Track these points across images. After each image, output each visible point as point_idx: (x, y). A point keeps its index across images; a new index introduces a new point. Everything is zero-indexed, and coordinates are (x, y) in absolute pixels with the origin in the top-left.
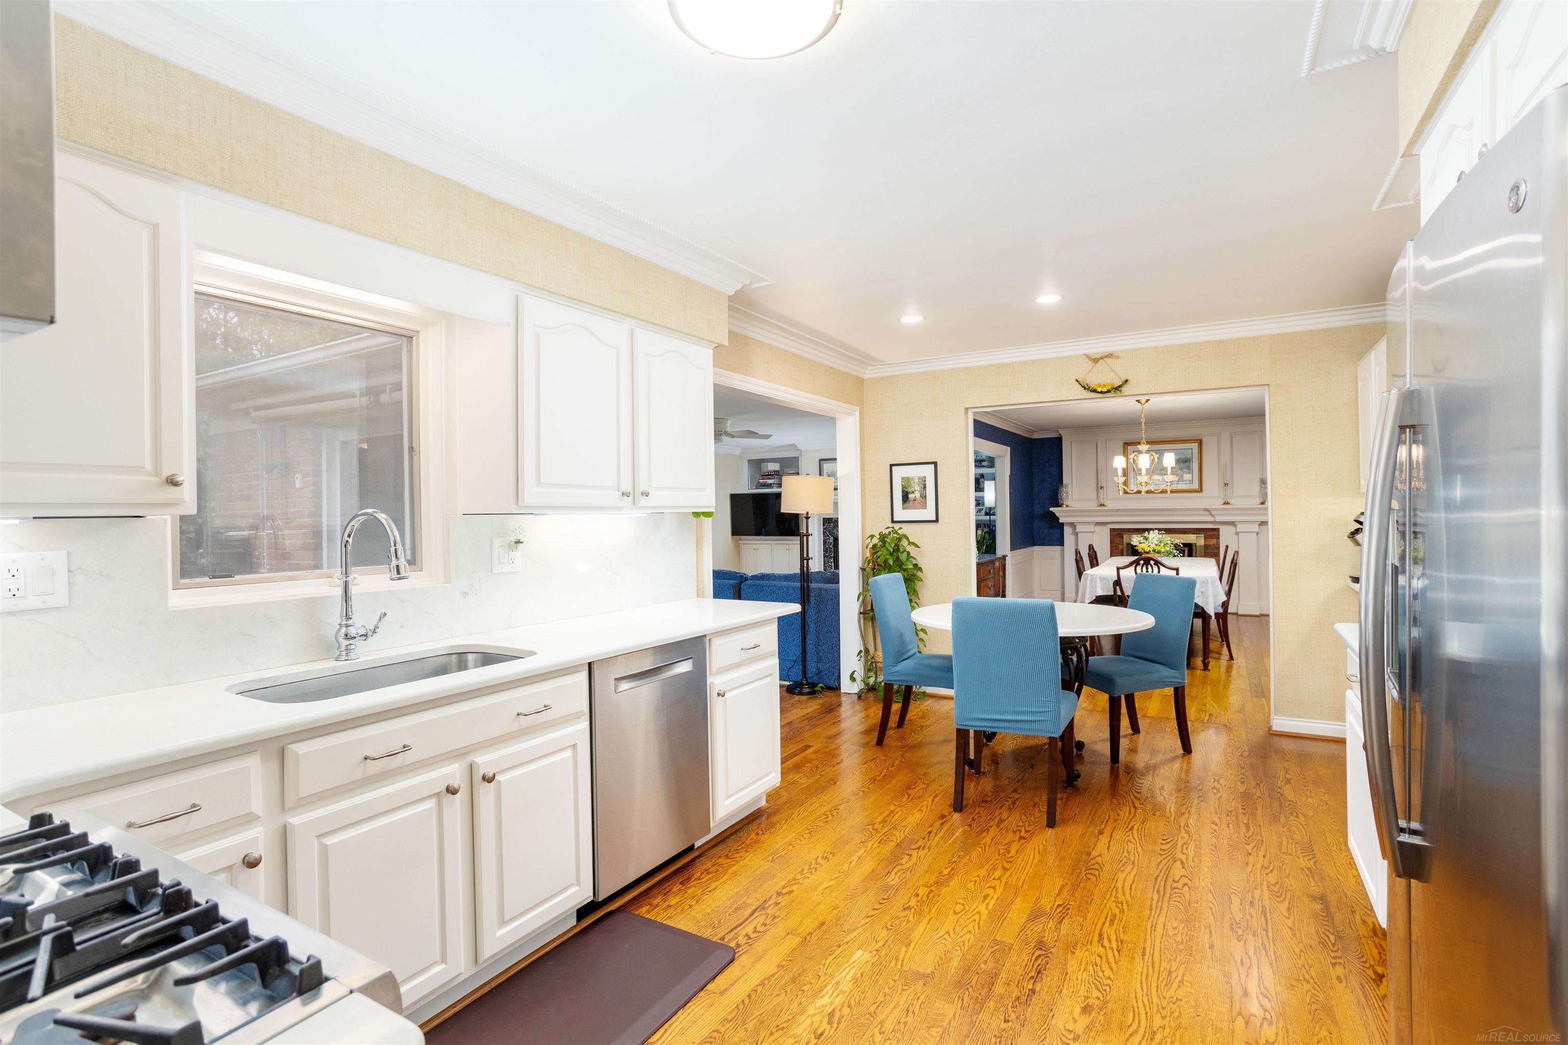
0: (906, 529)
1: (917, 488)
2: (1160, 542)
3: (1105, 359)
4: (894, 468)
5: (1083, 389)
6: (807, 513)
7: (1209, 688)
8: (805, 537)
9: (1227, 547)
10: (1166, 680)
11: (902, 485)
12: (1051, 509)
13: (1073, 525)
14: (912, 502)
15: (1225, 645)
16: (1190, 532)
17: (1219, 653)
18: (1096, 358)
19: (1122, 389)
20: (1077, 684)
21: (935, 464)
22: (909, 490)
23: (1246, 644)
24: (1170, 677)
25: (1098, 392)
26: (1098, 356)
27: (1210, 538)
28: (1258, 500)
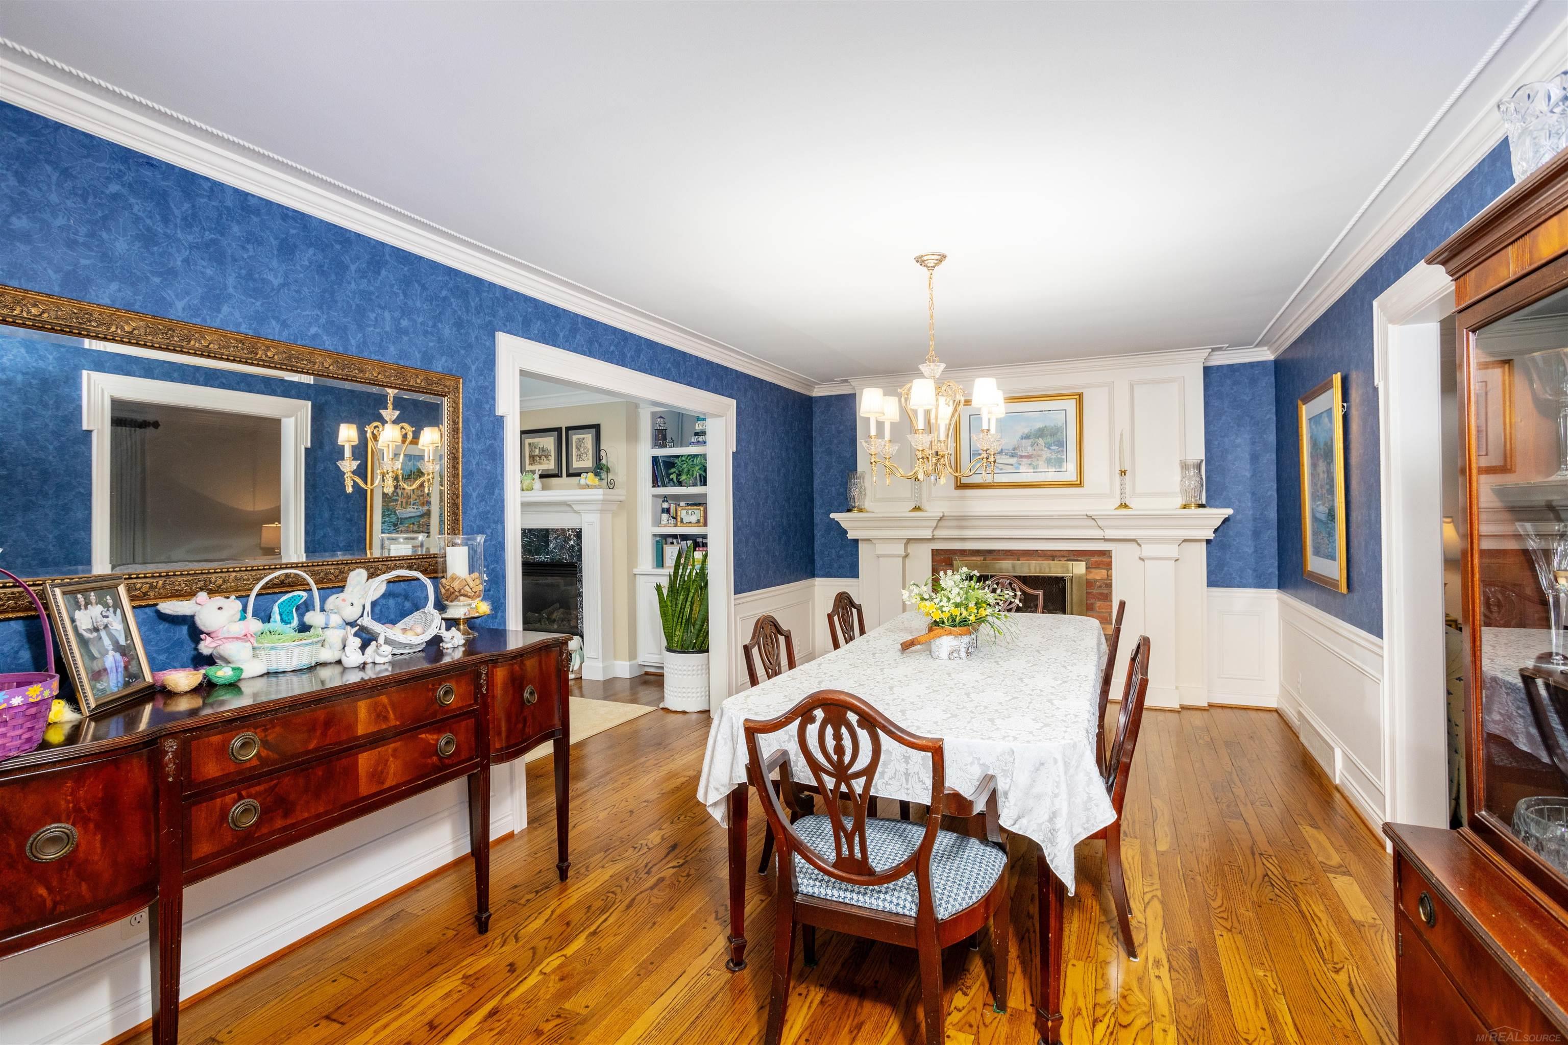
12: (832, 516)
13: (872, 543)
16: (1063, 557)
27: (1095, 568)
28: (1179, 501)
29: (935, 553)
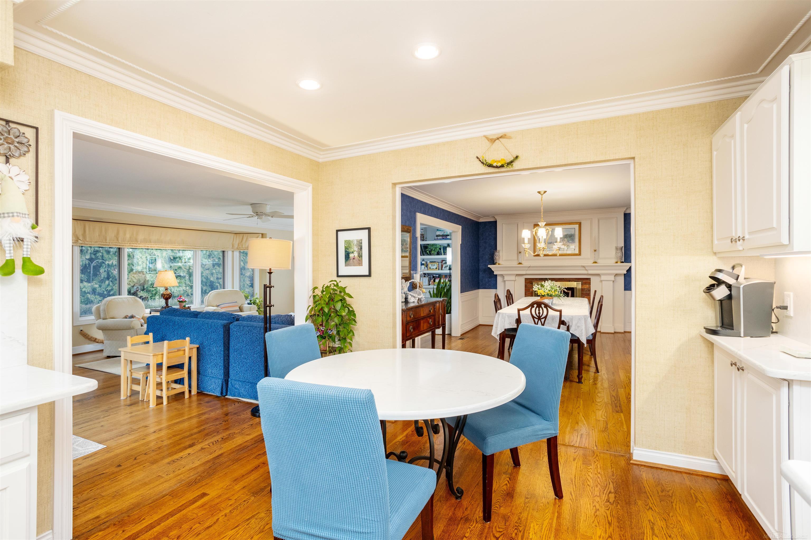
0: (343, 282)
1: (356, 249)
2: (552, 289)
3: (500, 139)
4: (339, 233)
5: (482, 164)
6: (270, 269)
7: (581, 402)
8: (268, 289)
9: (595, 291)
10: (540, 433)
11: (345, 247)
12: (489, 266)
13: (502, 276)
14: (352, 260)
15: (593, 359)
16: (573, 280)
17: (589, 366)
18: (493, 139)
19: (514, 164)
20: (457, 432)
21: (369, 229)
22: (351, 250)
23: (607, 357)
24: (543, 430)
25: (494, 167)
26: (495, 137)
27: (585, 284)
28: (614, 261)
29: (526, 279)
